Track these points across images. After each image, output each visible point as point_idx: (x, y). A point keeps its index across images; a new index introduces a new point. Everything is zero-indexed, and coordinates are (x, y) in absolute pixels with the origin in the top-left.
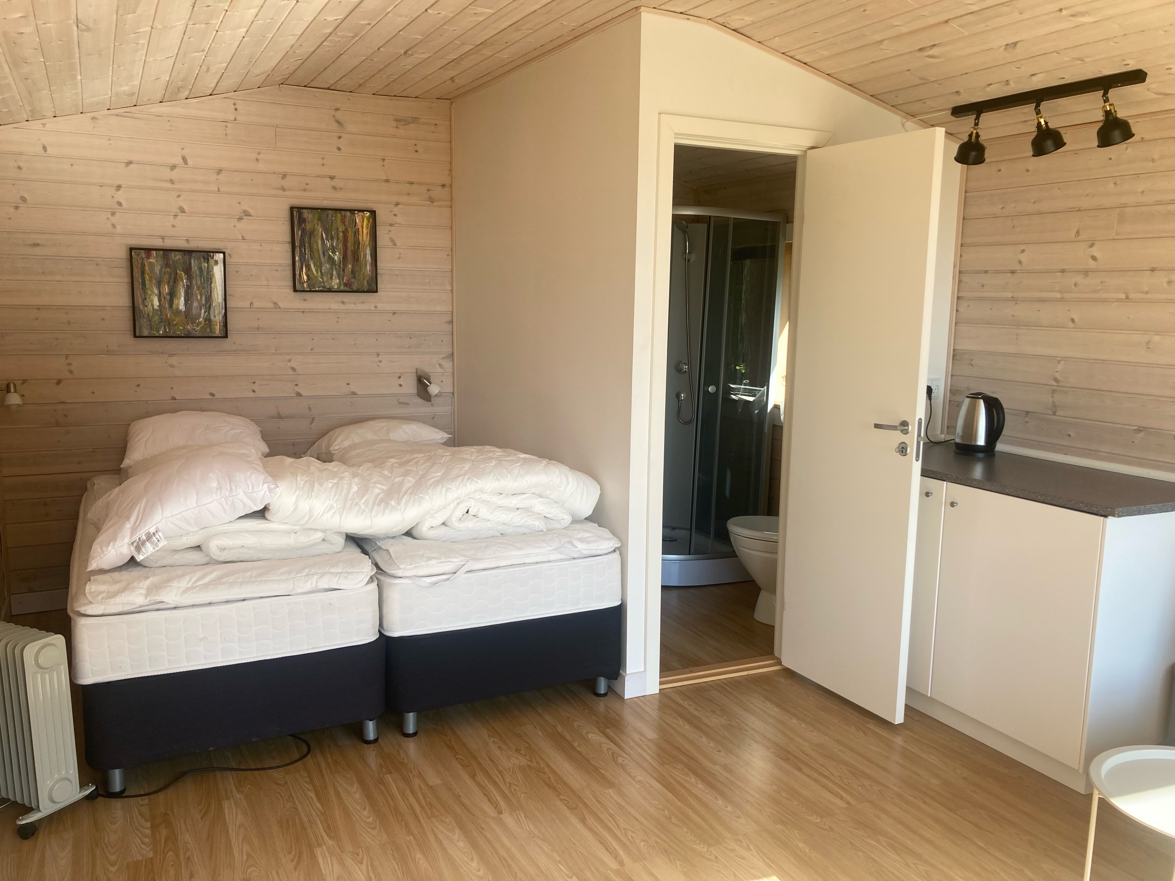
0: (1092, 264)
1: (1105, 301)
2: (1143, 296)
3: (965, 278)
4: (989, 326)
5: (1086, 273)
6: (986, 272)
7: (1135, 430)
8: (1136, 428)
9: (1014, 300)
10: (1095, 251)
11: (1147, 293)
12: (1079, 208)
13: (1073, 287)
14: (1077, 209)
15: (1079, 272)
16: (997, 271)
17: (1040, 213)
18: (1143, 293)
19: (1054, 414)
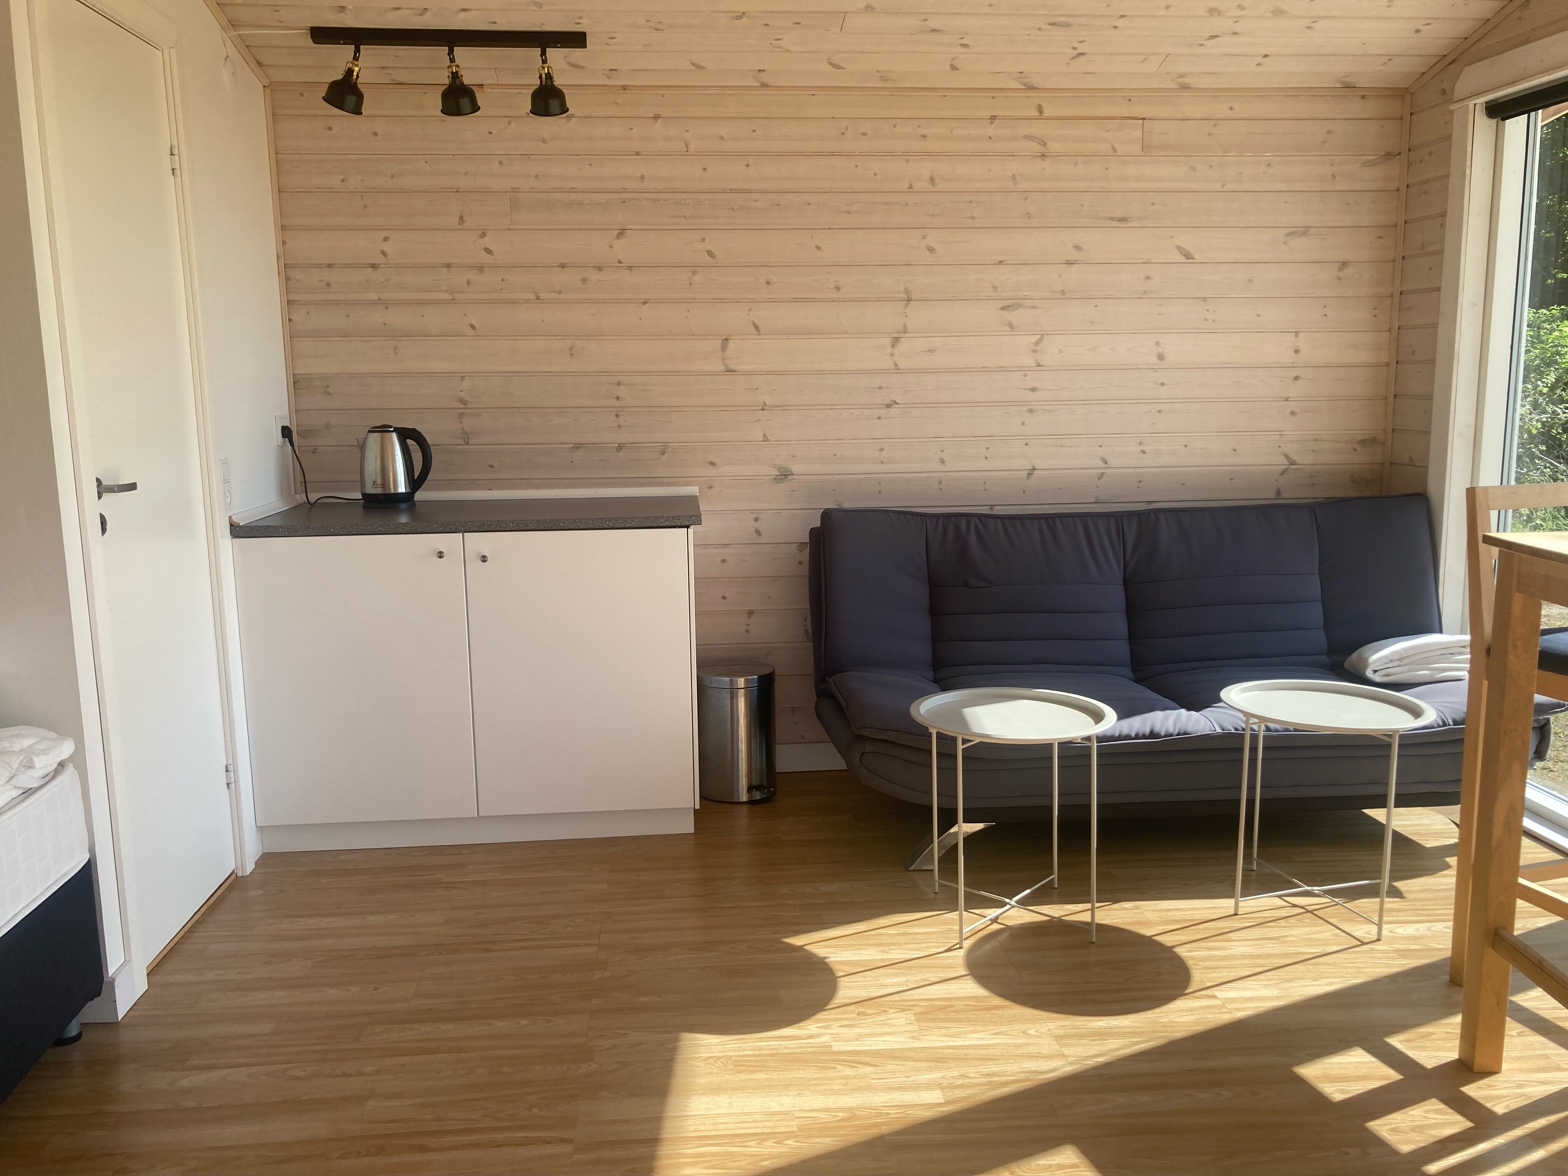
0: (486, 258)
1: (512, 302)
2: (556, 295)
3: (295, 274)
4: (346, 339)
5: (481, 269)
6: (330, 266)
7: (572, 448)
8: (572, 445)
9: (384, 304)
10: (488, 242)
11: (560, 292)
12: (458, 188)
13: (466, 285)
14: (455, 190)
15: (470, 267)
16: (349, 264)
17: (402, 191)
18: (555, 292)
19: (467, 444)
